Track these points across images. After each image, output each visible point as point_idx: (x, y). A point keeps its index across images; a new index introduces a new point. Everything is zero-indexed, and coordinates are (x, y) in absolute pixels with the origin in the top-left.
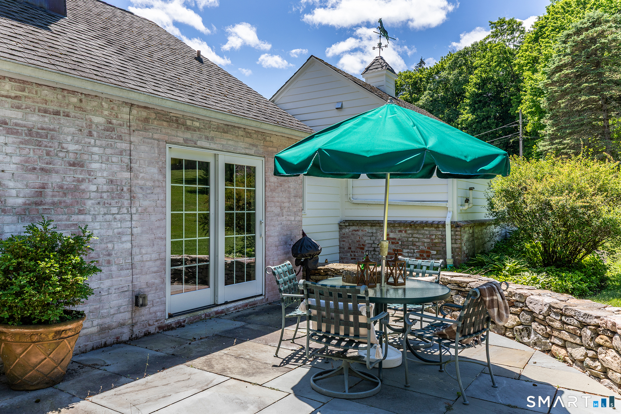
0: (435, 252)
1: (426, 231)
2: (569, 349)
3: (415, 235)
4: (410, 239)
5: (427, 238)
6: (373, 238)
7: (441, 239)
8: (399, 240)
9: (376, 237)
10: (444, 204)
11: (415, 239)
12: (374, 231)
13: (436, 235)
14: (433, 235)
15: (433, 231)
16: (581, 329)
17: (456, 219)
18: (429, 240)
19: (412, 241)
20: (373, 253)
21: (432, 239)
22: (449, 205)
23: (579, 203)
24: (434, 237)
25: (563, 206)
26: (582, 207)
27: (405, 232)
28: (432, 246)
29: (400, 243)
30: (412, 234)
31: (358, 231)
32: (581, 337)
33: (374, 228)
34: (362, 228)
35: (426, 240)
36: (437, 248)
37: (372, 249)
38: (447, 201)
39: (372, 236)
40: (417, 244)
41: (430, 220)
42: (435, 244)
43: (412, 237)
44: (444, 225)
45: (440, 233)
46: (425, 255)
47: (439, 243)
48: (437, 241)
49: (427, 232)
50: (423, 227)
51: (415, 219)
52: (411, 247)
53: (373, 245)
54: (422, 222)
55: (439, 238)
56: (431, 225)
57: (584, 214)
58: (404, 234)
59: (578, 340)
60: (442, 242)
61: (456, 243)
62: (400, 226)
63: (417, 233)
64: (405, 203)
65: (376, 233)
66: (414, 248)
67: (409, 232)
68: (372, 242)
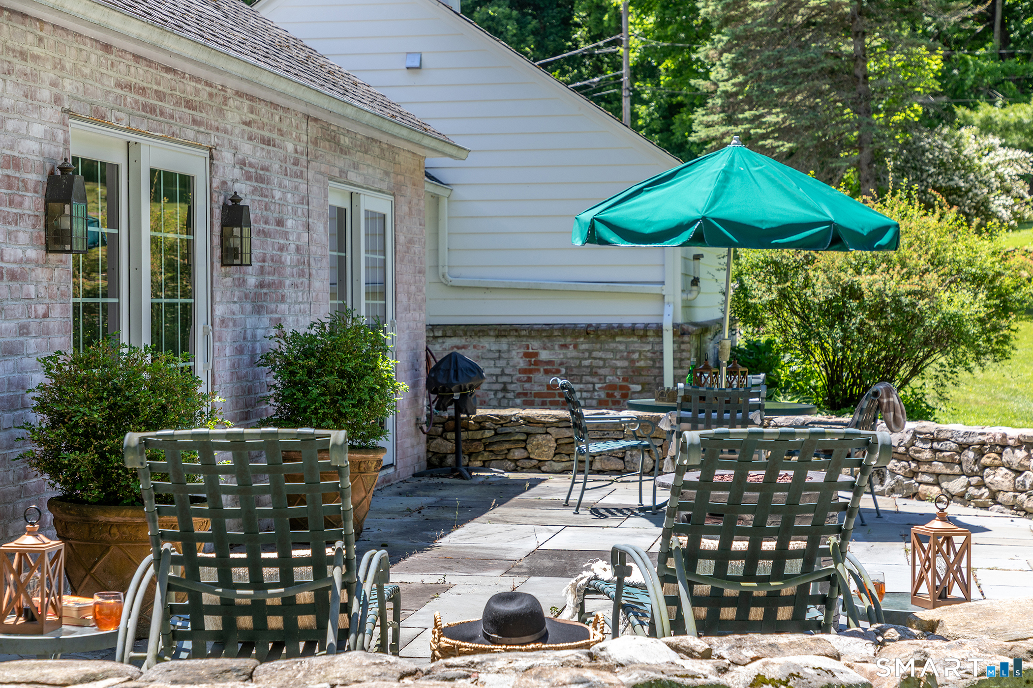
0: (638, 388)
1: (620, 344)
2: (944, 485)
3: (595, 354)
4: (586, 363)
5: (622, 358)
6: (502, 363)
7: (652, 359)
8: (561, 364)
9: (508, 360)
10: (656, 289)
11: (596, 363)
12: (504, 347)
13: (640, 353)
14: (634, 352)
15: (635, 343)
16: (960, 454)
17: (680, 320)
18: (625, 364)
19: (590, 367)
20: (500, 395)
21: (633, 361)
22: (666, 290)
23: (905, 287)
24: (636, 356)
25: (881, 292)
26: (909, 293)
27: (575, 347)
28: (634, 373)
29: (563, 371)
30: (590, 352)
31: (464, 347)
32: (960, 464)
33: (504, 340)
34: (475, 341)
35: (619, 364)
36: (642, 379)
37: (498, 387)
38: (663, 283)
39: (499, 358)
40: (601, 371)
41: (627, 321)
42: (638, 371)
43: (590, 357)
44: (659, 330)
45: (649, 347)
46: (617, 394)
47: (648, 368)
48: (642, 363)
49: (622, 347)
50: (613, 336)
51: (594, 321)
52: (589, 378)
53: (505, 379)
54: (610, 327)
55: (646, 358)
56: (632, 331)
57: (913, 305)
58: (571, 353)
59: (957, 469)
60: (653, 367)
61: (681, 368)
62: (564, 335)
63: (601, 350)
64: (573, 286)
65: (509, 351)
66: (595, 380)
67: (583, 347)
68: (498, 371)
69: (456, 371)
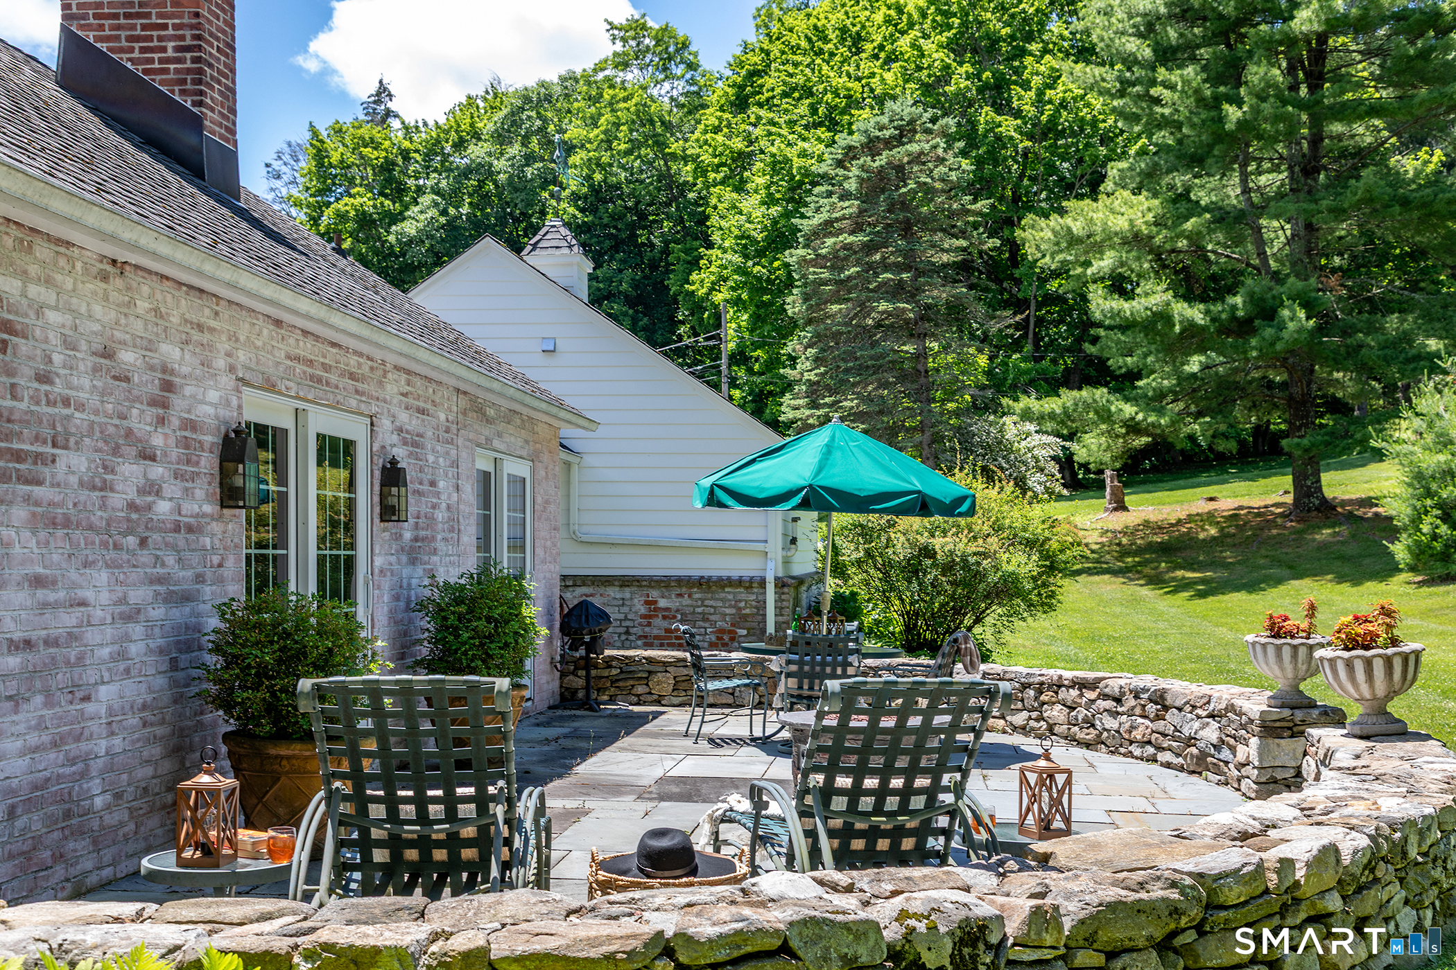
0: (744, 632)
1: (729, 593)
2: (1008, 718)
3: (707, 603)
4: (699, 610)
5: (730, 606)
6: (625, 609)
7: (756, 607)
8: (677, 611)
9: (631, 607)
10: (760, 546)
11: (707, 610)
12: (628, 595)
13: (746, 602)
14: (740, 601)
15: (742, 593)
16: (1022, 692)
17: (780, 575)
18: (733, 611)
19: (703, 613)
20: (623, 637)
21: (740, 609)
22: (769, 548)
23: (972, 548)
24: (742, 604)
25: (952, 552)
26: (975, 554)
27: (690, 596)
28: (741, 619)
29: (679, 617)
30: (703, 600)
31: (591, 595)
32: (1022, 701)
33: (627, 589)
34: (602, 590)
35: (728, 611)
36: (747, 625)
37: (622, 630)
38: (766, 541)
39: (623, 605)
40: (712, 618)
41: (735, 574)
42: (744, 618)
43: (703, 605)
44: (762, 583)
45: (754, 597)
46: (726, 638)
47: (753, 615)
48: (748, 611)
49: (730, 597)
50: (723, 587)
51: (706, 574)
52: (701, 623)
53: (628, 623)
54: (720, 579)
55: (751, 607)
56: (739, 582)
57: (978, 564)
58: (686, 601)
59: (1020, 705)
60: (757, 614)
61: (782, 615)
62: (680, 586)
63: (712, 599)
64: (689, 543)
65: (631, 599)
66: (707, 625)
67: (697, 596)
68: (622, 616)
69: (587, 617)
